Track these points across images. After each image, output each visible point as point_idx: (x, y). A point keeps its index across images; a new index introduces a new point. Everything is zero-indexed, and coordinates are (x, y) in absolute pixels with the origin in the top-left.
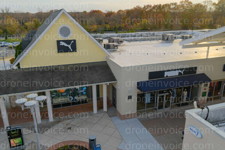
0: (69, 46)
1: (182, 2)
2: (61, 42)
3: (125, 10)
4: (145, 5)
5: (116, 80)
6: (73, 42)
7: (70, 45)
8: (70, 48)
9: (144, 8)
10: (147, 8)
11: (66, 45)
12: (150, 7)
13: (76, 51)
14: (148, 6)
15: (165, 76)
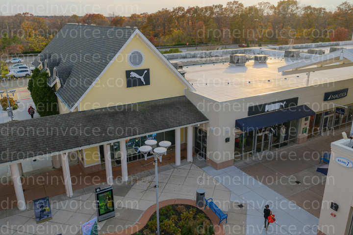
0: (142, 78)
1: (229, 4)
2: (132, 73)
3: (141, 14)
4: (175, 8)
5: (207, 120)
6: (146, 71)
7: (143, 76)
8: (142, 80)
9: (173, 12)
10: (178, 12)
11: (137, 76)
12: (183, 9)
13: (149, 84)
14: (180, 8)
15: (266, 111)
